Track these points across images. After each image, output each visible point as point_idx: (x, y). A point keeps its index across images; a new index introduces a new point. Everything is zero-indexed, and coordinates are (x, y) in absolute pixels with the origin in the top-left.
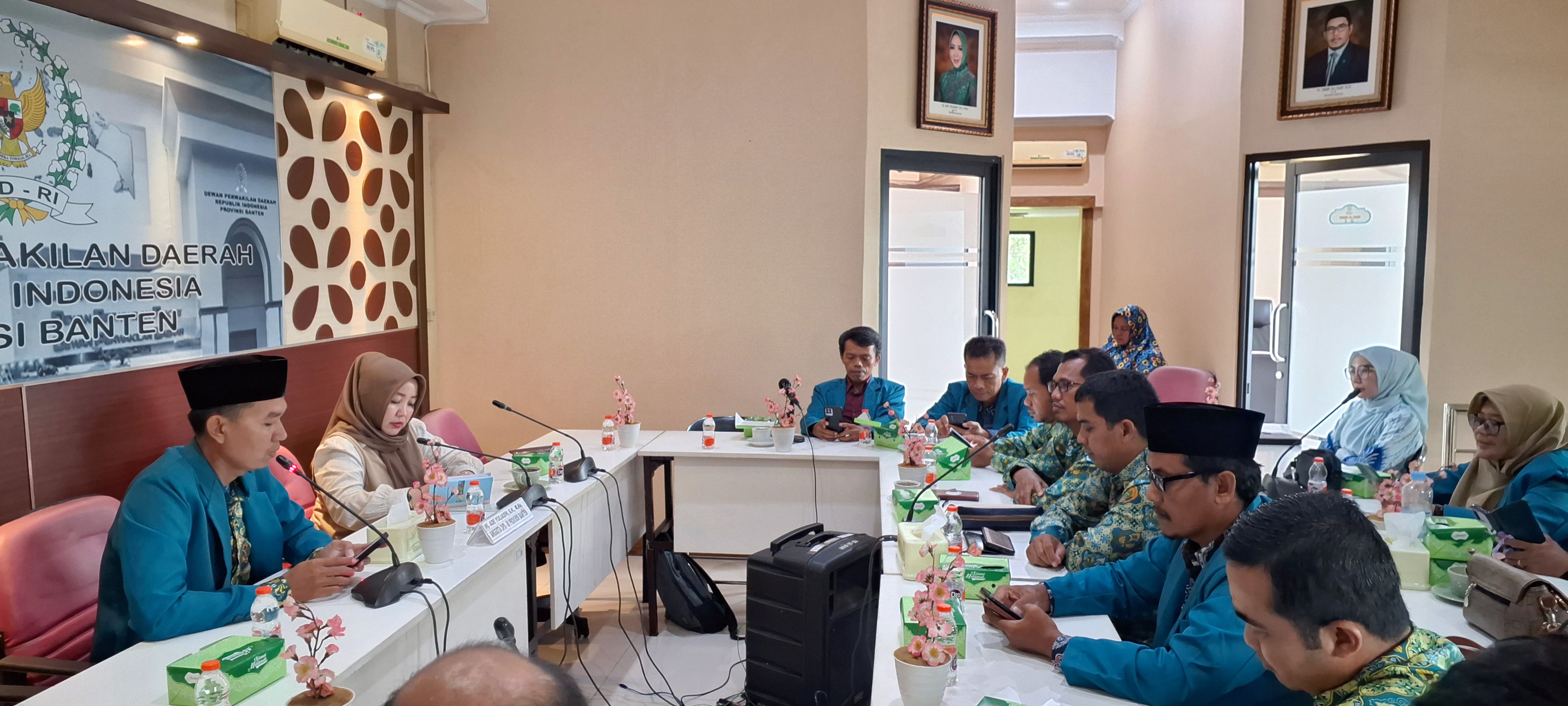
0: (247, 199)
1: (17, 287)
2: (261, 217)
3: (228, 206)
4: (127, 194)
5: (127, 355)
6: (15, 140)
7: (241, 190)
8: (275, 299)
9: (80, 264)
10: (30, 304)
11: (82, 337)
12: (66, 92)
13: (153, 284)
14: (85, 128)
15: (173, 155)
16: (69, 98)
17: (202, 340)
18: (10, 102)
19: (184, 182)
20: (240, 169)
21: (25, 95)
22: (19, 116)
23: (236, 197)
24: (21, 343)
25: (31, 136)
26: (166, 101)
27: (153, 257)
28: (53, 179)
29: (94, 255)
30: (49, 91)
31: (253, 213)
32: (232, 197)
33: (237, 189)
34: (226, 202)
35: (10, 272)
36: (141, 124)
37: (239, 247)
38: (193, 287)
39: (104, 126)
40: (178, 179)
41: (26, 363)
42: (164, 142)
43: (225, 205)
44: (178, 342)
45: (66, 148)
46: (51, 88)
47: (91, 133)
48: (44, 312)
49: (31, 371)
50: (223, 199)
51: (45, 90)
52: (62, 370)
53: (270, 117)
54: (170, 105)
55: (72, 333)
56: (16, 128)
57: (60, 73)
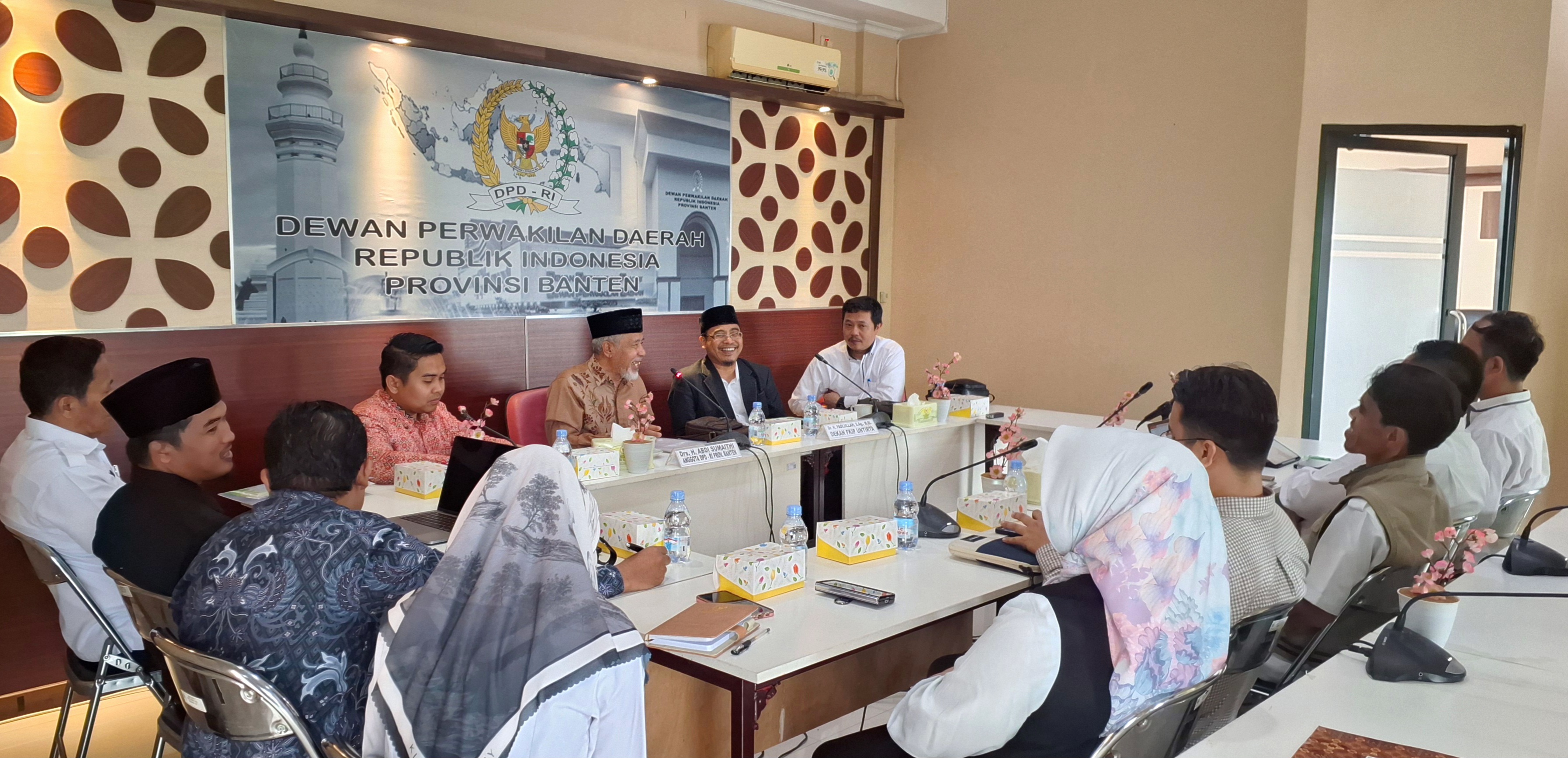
0: (702, 197)
1: (525, 254)
2: (714, 211)
3: (686, 203)
4: (604, 194)
6: (529, 159)
7: (697, 190)
8: (722, 274)
9: (568, 241)
10: (533, 266)
11: (567, 290)
12: (564, 125)
13: (621, 258)
14: (576, 150)
15: (642, 166)
16: (566, 129)
17: (658, 300)
18: (527, 135)
19: (649, 185)
20: (697, 174)
21: (537, 130)
23: (693, 196)
24: (526, 291)
25: (539, 156)
26: (638, 127)
27: (622, 239)
28: (552, 184)
29: (578, 235)
30: (553, 126)
31: (707, 208)
32: (689, 196)
33: (694, 190)
34: (682, 200)
35: (521, 245)
36: (617, 145)
37: (693, 234)
38: (652, 261)
39: (590, 147)
40: (644, 183)
41: (528, 303)
42: (635, 156)
43: (682, 202)
44: (638, 300)
45: (562, 163)
46: (554, 123)
48: (542, 271)
49: (531, 309)
50: (681, 197)
51: (550, 124)
52: (552, 311)
53: (727, 133)
54: (641, 129)
55: (560, 287)
56: (530, 151)
57: (561, 113)
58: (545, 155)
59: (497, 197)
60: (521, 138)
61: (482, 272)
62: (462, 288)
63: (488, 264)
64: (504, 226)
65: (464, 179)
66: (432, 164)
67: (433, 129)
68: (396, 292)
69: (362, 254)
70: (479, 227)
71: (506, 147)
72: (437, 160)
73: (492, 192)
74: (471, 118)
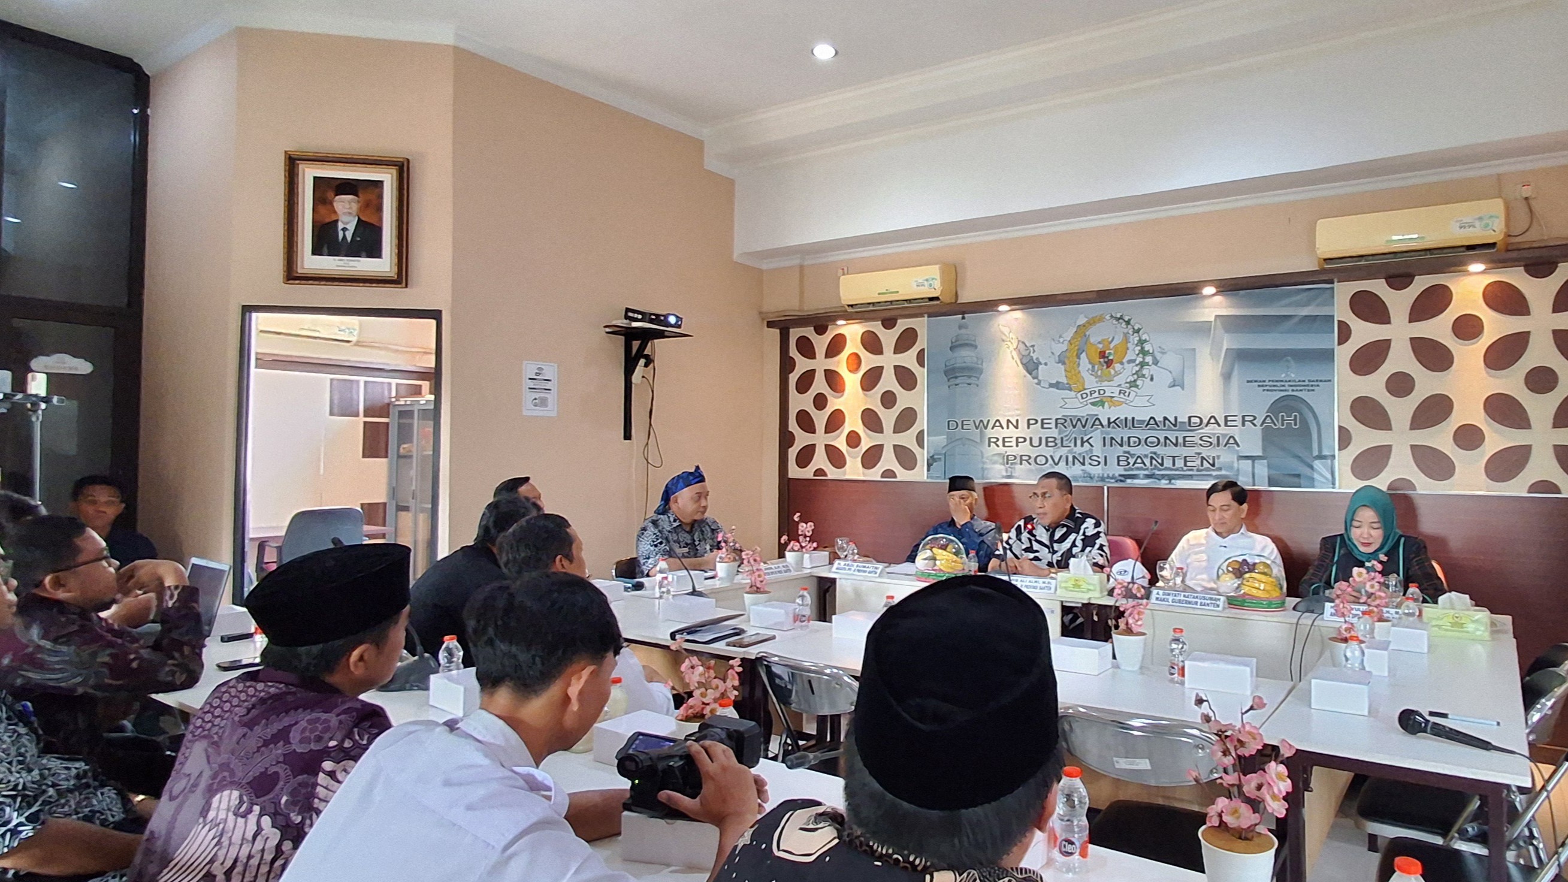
0: (1294, 381)
1: (1104, 438)
2: (1311, 392)
4: (1179, 388)
5: (1174, 479)
6: (1108, 370)
7: (1287, 375)
8: (1324, 453)
9: (1142, 427)
10: (1111, 446)
11: (1142, 465)
12: (1141, 340)
14: (1151, 356)
15: (1219, 361)
18: (1107, 352)
20: (1287, 361)
21: (1115, 347)
22: (1111, 358)
23: (1281, 381)
24: (1106, 464)
25: (1118, 366)
26: (1215, 329)
28: (1128, 385)
29: (1152, 422)
30: (1130, 342)
31: (1301, 390)
32: (1276, 381)
33: (1282, 375)
34: (1269, 386)
37: (1282, 416)
38: (1232, 442)
39: (1164, 353)
40: (1221, 375)
41: (1107, 474)
42: (1210, 354)
43: (1266, 388)
45: (1137, 368)
46: (1131, 340)
47: (1155, 358)
48: (1119, 451)
49: (1110, 478)
50: (1266, 383)
52: (1129, 481)
54: (1219, 331)
55: (1135, 463)
56: (1109, 363)
57: (1138, 331)
58: (1122, 363)
59: (1083, 398)
60: (1102, 354)
61: (1070, 452)
62: (1056, 461)
63: (1075, 445)
64: (1087, 419)
65: (1058, 389)
66: (1036, 381)
67: (1037, 359)
68: (1012, 464)
69: (993, 440)
70: (1068, 420)
71: (1090, 363)
72: (1040, 378)
73: (1079, 395)
74: (1064, 347)
